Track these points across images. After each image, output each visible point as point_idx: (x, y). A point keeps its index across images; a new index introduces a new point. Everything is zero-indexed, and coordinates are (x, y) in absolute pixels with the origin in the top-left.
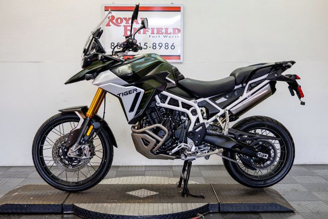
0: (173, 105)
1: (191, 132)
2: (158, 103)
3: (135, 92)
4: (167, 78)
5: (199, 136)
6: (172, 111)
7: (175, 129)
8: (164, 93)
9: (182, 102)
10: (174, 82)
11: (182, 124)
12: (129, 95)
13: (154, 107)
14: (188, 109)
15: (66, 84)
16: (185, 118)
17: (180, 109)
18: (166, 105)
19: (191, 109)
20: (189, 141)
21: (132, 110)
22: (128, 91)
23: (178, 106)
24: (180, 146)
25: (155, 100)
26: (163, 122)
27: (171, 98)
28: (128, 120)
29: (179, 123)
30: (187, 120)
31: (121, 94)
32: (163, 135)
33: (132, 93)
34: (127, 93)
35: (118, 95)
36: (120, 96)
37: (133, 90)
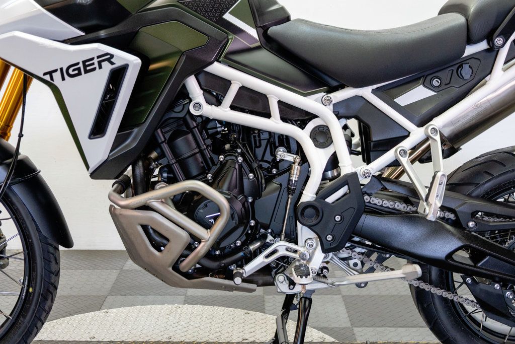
0: (252, 112)
1: (309, 205)
2: (198, 106)
3: (107, 67)
4: (228, 17)
5: (338, 218)
6: (247, 131)
7: (257, 192)
8: (218, 69)
9: (280, 103)
10: (253, 32)
11: (280, 174)
12: (84, 76)
13: (184, 119)
14: (302, 126)
16: (290, 157)
17: (275, 124)
18: (224, 112)
19: (311, 125)
20: (304, 233)
21: (98, 129)
22: (80, 60)
23: (268, 115)
24: (275, 252)
25: (184, 94)
26: (214, 169)
27: (243, 89)
28: (88, 167)
29: (270, 172)
30: (297, 164)
31: (56, 71)
32: (211, 218)
33: (94, 69)
34: (79, 69)
35: (45, 74)
36: (52, 79)
37: (98, 57)
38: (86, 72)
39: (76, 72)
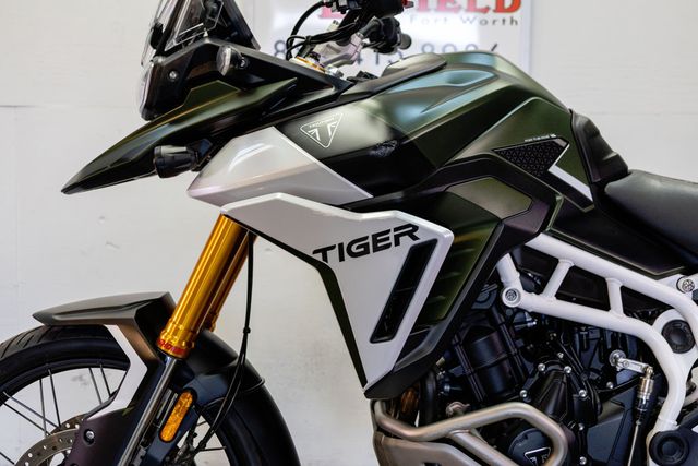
0: (579, 302)
2: (514, 293)
3: (407, 243)
4: (555, 170)
6: (569, 327)
7: (589, 414)
8: (544, 243)
9: (624, 289)
10: (585, 190)
11: (618, 391)
12: (372, 255)
13: (488, 312)
14: (650, 320)
15: (68, 190)
16: (636, 366)
17: (615, 319)
18: (547, 303)
19: (663, 319)
22: (370, 233)
23: (606, 307)
25: (497, 280)
26: (532, 381)
27: (575, 270)
29: (605, 387)
30: (648, 376)
31: (333, 247)
32: (532, 455)
33: (388, 246)
34: (367, 246)
35: (315, 252)
36: (325, 258)
37: (396, 230)
38: (376, 249)
39: (362, 249)
